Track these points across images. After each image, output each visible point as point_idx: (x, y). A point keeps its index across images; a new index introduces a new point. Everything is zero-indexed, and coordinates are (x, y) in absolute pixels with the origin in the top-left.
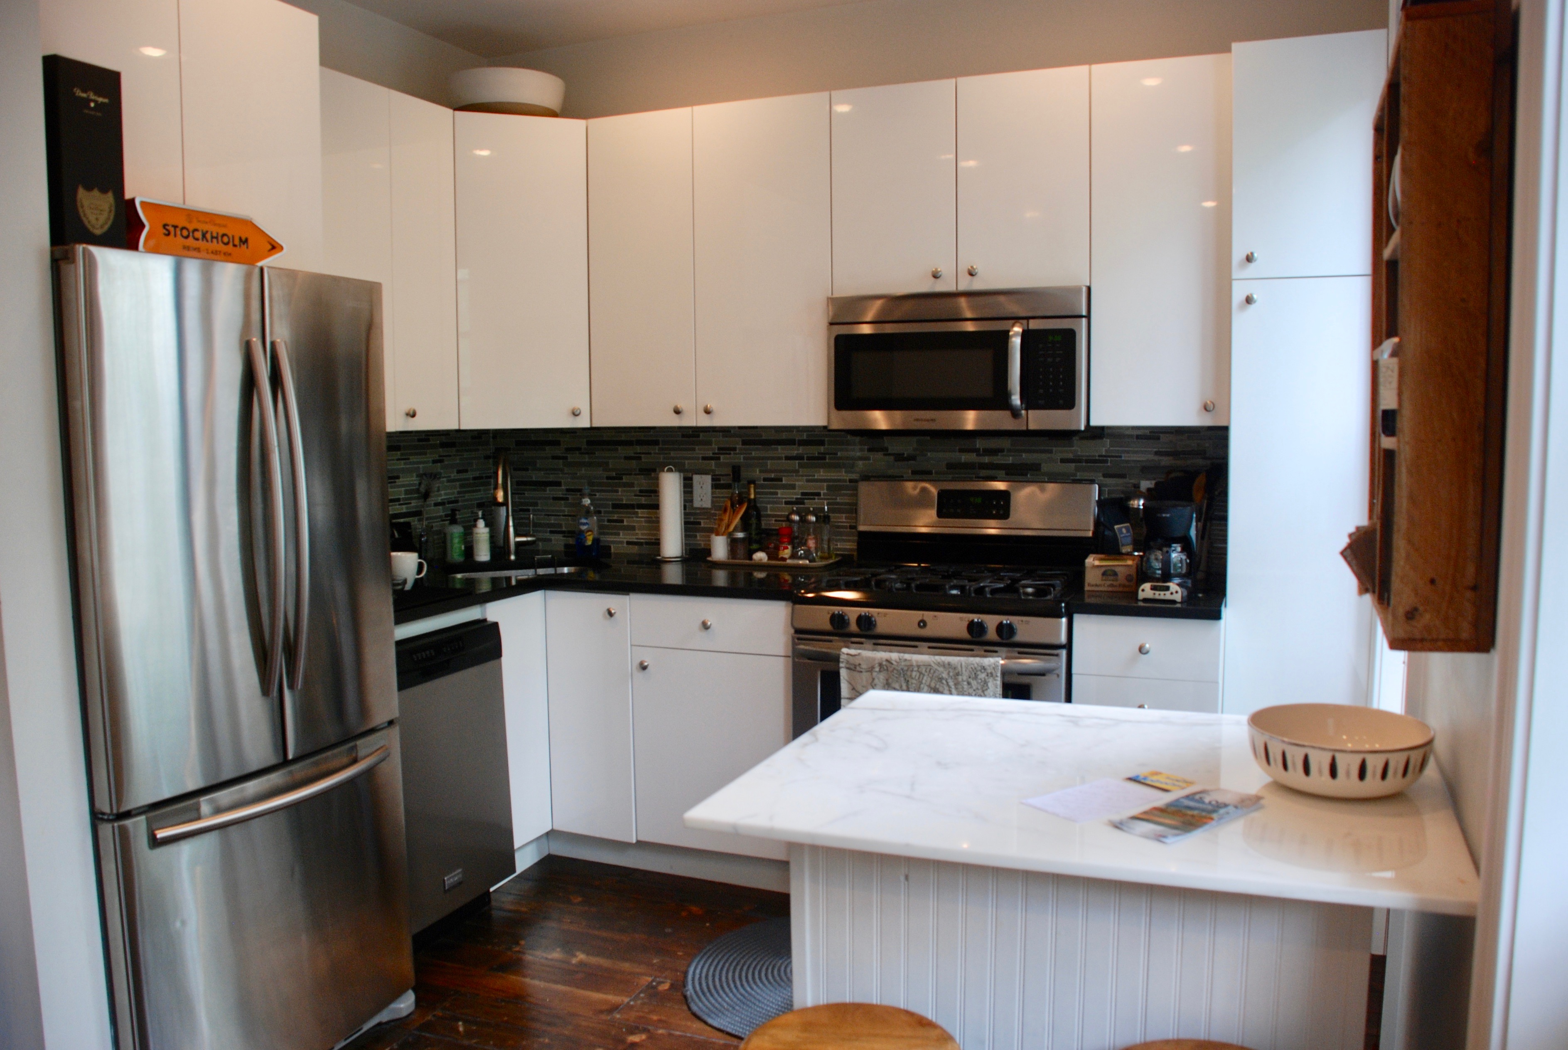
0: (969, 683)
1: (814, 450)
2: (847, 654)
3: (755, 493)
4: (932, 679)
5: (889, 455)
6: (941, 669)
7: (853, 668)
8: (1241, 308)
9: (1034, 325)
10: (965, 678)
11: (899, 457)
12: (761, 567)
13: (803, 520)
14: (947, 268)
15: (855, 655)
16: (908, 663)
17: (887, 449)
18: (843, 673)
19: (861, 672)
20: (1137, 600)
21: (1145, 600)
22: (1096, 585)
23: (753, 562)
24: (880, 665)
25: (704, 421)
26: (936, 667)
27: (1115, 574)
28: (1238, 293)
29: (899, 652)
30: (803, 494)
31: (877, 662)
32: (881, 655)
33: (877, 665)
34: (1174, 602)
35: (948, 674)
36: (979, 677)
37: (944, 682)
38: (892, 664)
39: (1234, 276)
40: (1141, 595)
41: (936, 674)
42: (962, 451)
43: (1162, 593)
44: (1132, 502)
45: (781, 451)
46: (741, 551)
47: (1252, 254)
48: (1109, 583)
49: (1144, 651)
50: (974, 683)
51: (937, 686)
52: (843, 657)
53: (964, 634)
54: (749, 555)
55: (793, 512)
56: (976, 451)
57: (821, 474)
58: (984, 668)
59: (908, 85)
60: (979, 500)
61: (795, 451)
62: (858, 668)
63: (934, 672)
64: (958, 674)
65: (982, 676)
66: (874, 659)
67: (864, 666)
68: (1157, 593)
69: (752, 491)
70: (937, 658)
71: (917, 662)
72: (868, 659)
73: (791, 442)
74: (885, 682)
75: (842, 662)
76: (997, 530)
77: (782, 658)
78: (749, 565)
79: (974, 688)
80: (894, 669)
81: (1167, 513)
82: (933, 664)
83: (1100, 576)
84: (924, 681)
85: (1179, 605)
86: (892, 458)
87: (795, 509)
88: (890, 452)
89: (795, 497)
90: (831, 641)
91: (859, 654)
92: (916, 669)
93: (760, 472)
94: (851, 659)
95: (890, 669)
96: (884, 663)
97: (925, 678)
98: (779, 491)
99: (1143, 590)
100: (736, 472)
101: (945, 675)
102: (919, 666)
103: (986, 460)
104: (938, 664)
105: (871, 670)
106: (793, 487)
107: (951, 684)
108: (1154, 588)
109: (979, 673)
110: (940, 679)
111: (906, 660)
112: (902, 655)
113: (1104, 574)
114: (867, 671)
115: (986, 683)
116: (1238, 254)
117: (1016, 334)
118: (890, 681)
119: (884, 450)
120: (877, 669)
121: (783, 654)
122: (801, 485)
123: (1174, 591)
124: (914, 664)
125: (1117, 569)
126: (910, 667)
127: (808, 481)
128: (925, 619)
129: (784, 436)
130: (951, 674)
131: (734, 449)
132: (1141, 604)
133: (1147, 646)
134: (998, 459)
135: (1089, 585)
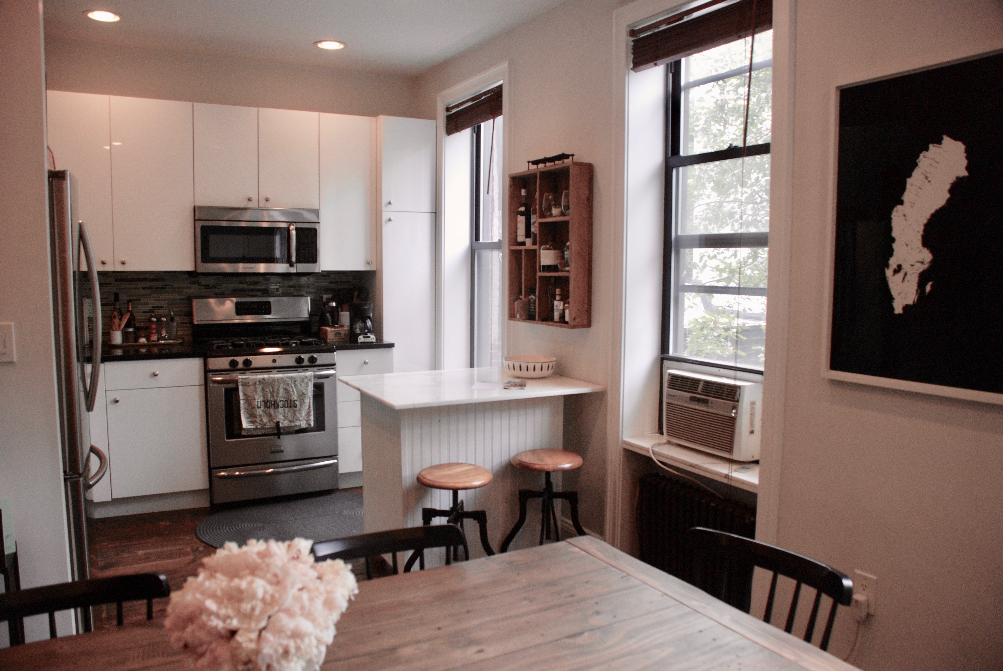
0: (301, 385)
1: (160, 284)
2: (242, 378)
3: (132, 308)
4: (284, 384)
5: (201, 285)
6: (288, 380)
7: (245, 384)
8: (386, 222)
9: (300, 226)
10: (299, 382)
11: (207, 287)
12: (143, 346)
13: (159, 320)
14: (254, 196)
15: (246, 379)
16: (273, 379)
17: (200, 283)
18: (240, 388)
19: (250, 386)
20: (358, 343)
21: (361, 343)
22: (332, 339)
23: (139, 343)
24: (260, 381)
25: (119, 268)
26: (286, 379)
27: (340, 334)
28: (385, 216)
29: (268, 374)
30: (153, 307)
31: (257, 380)
32: (260, 376)
33: (258, 382)
34: (373, 342)
35: (291, 381)
36: (305, 381)
37: (290, 385)
38: (265, 380)
39: (383, 210)
40: (359, 341)
41: (286, 382)
42: (240, 283)
43: (368, 339)
44: (330, 304)
45: (140, 284)
46: (132, 338)
47: (390, 201)
48: (337, 338)
49: (366, 363)
50: (303, 385)
51: (287, 388)
52: (240, 381)
53: (294, 363)
54: (136, 340)
55: (152, 316)
56: (247, 283)
57: (164, 296)
58: (307, 377)
59: (238, 107)
60: (255, 306)
61: (149, 284)
62: (248, 385)
63: (285, 381)
64: (295, 381)
65: (306, 380)
66: (256, 379)
67: (251, 383)
68: (366, 339)
69: (130, 306)
70: (286, 375)
71: (277, 378)
72: (253, 379)
73: (145, 280)
74: (262, 389)
75: (240, 382)
76: (254, 320)
77: (197, 387)
78: (136, 346)
79: (303, 386)
80: (266, 382)
81: (366, 306)
82: (285, 378)
83: (334, 335)
84: (281, 386)
85: (375, 343)
86: (203, 287)
87: (153, 315)
88: (202, 284)
89: (149, 309)
90: (229, 374)
91: (248, 378)
92: (277, 381)
93: (127, 296)
94: (244, 381)
95: (264, 383)
96: (261, 380)
97: (281, 385)
98: (139, 306)
99: (360, 339)
100: (116, 296)
101: (290, 382)
102: (278, 380)
103: (252, 287)
104: (287, 377)
105: (255, 384)
106: (147, 304)
107: (293, 386)
108: (364, 337)
109: (305, 379)
110: (288, 384)
111: (272, 378)
112: (269, 375)
113: (336, 334)
114: (252, 385)
115: (307, 384)
116: (385, 201)
117: (293, 229)
118: (264, 388)
119: (199, 284)
120: (258, 383)
121: (198, 384)
122: (152, 302)
123: (372, 338)
124: (276, 379)
125: (341, 332)
126: (274, 380)
127: (156, 300)
128: (275, 358)
129: (141, 276)
130: (293, 381)
131: (110, 284)
132: (359, 344)
133: (367, 360)
134: (257, 287)
135: (330, 339)
